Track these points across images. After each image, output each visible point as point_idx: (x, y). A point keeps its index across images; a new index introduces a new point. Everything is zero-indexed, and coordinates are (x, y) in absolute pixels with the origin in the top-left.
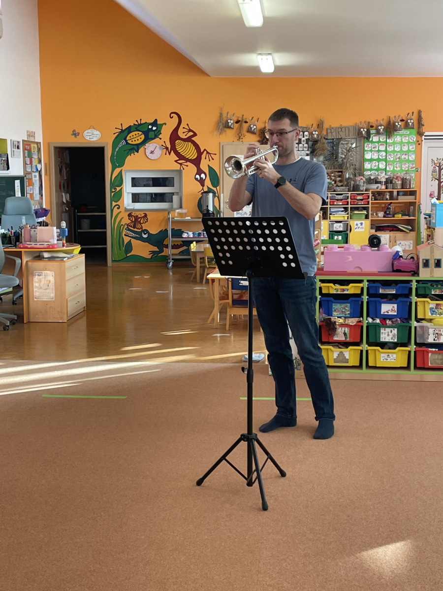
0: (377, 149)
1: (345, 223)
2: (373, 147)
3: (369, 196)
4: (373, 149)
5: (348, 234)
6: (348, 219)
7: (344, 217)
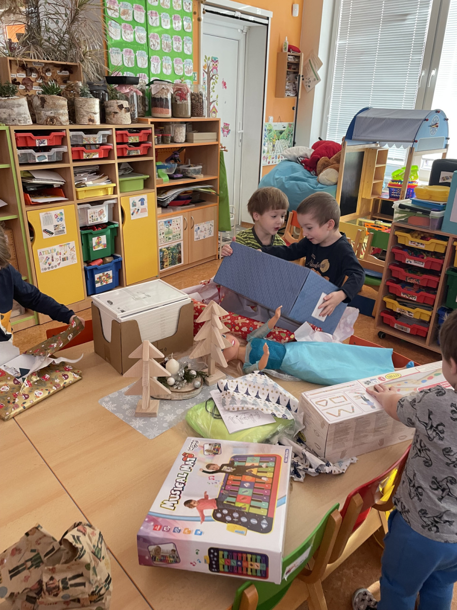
0: (130, 18)
1: (109, 205)
2: (122, 9)
3: (149, 135)
4: (123, 17)
5: (118, 228)
6: (115, 192)
7: (106, 189)
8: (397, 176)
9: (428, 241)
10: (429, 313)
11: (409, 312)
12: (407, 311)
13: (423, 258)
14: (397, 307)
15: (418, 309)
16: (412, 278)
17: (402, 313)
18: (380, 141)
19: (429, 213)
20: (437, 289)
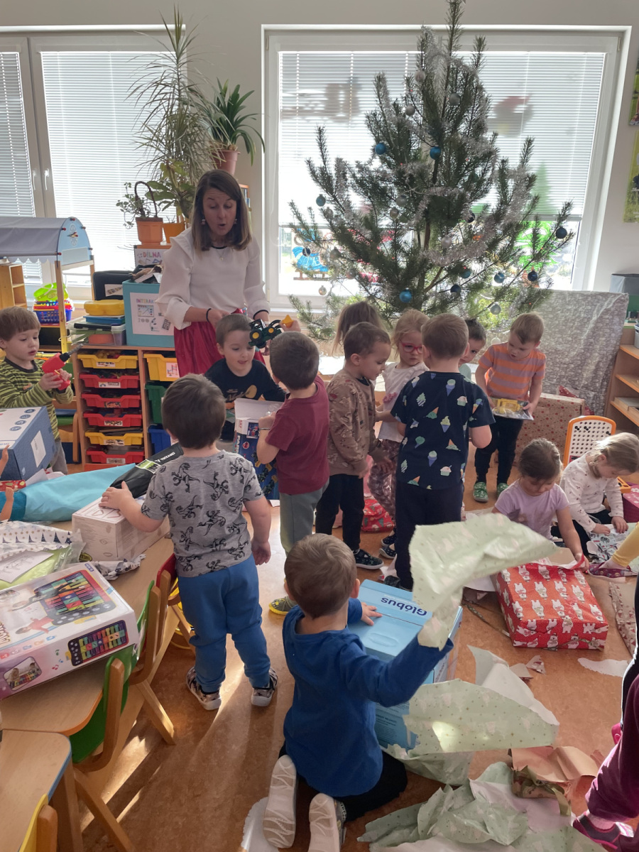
8: (42, 296)
9: (117, 358)
10: (140, 435)
11: (118, 441)
12: (115, 441)
13: (116, 378)
14: (102, 439)
15: (127, 435)
16: (110, 403)
17: (110, 444)
18: (8, 256)
19: (110, 328)
20: (140, 408)
